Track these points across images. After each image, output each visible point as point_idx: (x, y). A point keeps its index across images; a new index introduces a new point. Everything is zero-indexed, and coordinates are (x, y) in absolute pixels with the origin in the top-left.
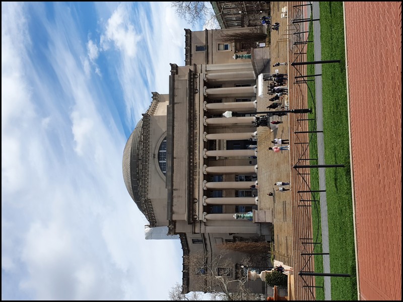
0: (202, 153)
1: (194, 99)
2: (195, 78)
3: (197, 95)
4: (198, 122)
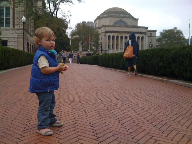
0: (124, 35)
1: (139, 33)
2: (144, 34)
3: (140, 34)
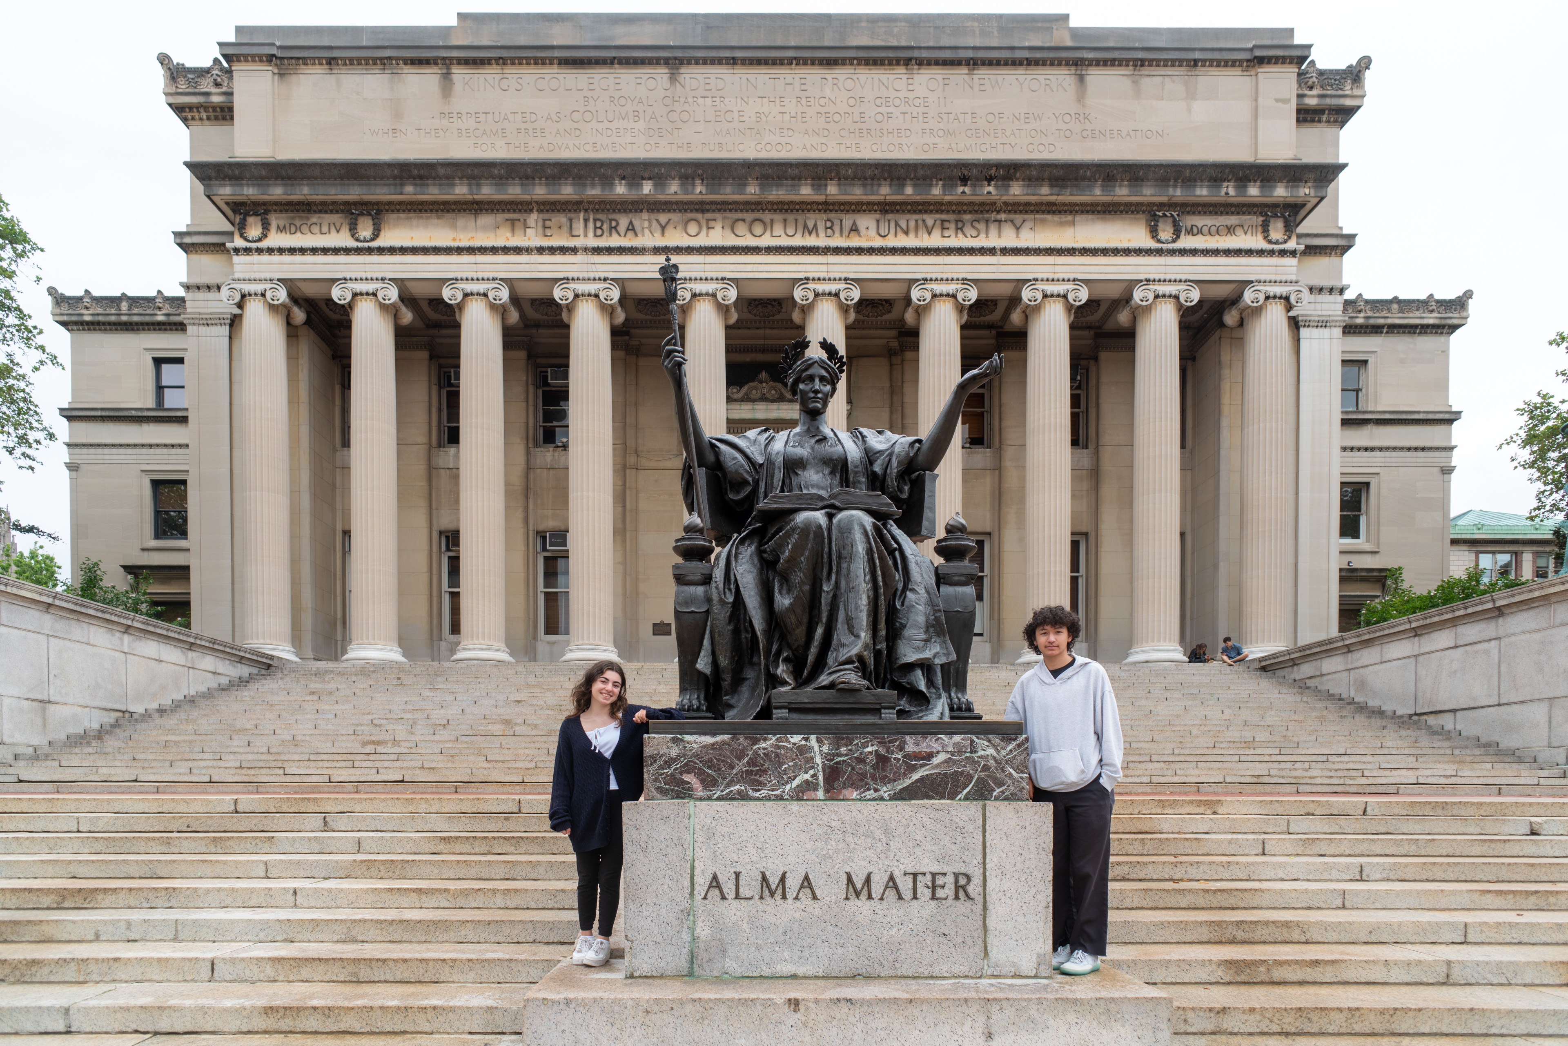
0: (706, 269)
1: (1107, 208)
2: (1266, 213)
3: (1131, 231)
4: (935, 241)
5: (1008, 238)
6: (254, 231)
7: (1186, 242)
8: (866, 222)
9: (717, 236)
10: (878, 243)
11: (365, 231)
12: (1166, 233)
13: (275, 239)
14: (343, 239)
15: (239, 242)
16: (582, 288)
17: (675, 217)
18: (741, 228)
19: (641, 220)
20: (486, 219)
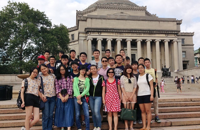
0: (129, 38)
1: (162, 33)
4: (148, 36)
5: (154, 36)
6: (90, 33)
7: (168, 36)
8: (142, 34)
9: (130, 35)
10: (143, 36)
11: (100, 34)
12: (167, 35)
13: (92, 34)
14: (98, 34)
15: (88, 34)
16: (119, 39)
17: (127, 33)
18: (132, 34)
19: (124, 33)
20: (110, 33)
